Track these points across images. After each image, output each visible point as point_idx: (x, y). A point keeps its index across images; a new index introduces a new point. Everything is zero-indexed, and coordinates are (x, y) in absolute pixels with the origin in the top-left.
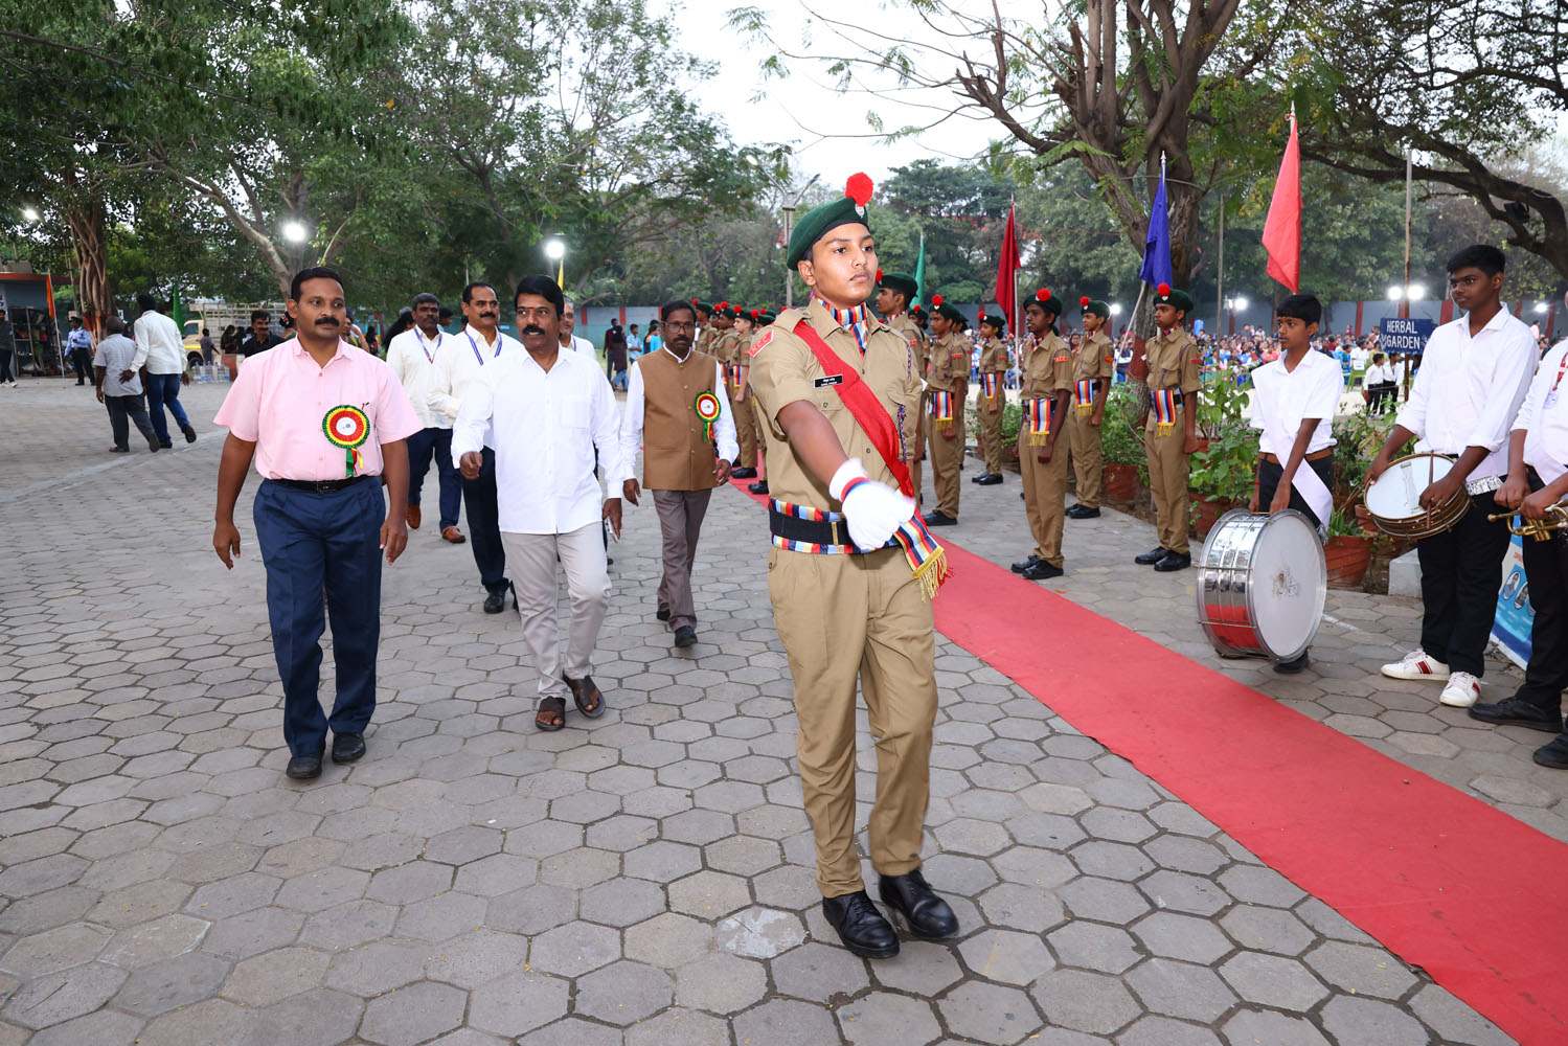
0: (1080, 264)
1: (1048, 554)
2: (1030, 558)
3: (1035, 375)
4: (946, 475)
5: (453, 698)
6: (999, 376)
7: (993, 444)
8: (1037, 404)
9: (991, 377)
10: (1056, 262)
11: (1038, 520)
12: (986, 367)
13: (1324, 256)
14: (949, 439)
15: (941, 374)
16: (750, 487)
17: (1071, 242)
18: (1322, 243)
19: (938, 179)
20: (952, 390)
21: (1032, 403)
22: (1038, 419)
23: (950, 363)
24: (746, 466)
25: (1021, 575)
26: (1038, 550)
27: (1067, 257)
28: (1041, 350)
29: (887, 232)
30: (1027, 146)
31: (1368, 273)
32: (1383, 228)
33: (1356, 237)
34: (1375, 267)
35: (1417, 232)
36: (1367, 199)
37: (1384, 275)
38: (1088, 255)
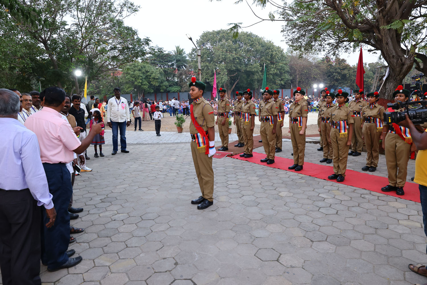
0: (210, 80)
17: (206, 74)
19: (164, 56)
27: (206, 79)
29: (153, 72)
31: (279, 82)
32: (282, 71)
33: (276, 73)
34: (280, 81)
35: (288, 72)
36: (278, 63)
37: (283, 83)
38: (212, 78)
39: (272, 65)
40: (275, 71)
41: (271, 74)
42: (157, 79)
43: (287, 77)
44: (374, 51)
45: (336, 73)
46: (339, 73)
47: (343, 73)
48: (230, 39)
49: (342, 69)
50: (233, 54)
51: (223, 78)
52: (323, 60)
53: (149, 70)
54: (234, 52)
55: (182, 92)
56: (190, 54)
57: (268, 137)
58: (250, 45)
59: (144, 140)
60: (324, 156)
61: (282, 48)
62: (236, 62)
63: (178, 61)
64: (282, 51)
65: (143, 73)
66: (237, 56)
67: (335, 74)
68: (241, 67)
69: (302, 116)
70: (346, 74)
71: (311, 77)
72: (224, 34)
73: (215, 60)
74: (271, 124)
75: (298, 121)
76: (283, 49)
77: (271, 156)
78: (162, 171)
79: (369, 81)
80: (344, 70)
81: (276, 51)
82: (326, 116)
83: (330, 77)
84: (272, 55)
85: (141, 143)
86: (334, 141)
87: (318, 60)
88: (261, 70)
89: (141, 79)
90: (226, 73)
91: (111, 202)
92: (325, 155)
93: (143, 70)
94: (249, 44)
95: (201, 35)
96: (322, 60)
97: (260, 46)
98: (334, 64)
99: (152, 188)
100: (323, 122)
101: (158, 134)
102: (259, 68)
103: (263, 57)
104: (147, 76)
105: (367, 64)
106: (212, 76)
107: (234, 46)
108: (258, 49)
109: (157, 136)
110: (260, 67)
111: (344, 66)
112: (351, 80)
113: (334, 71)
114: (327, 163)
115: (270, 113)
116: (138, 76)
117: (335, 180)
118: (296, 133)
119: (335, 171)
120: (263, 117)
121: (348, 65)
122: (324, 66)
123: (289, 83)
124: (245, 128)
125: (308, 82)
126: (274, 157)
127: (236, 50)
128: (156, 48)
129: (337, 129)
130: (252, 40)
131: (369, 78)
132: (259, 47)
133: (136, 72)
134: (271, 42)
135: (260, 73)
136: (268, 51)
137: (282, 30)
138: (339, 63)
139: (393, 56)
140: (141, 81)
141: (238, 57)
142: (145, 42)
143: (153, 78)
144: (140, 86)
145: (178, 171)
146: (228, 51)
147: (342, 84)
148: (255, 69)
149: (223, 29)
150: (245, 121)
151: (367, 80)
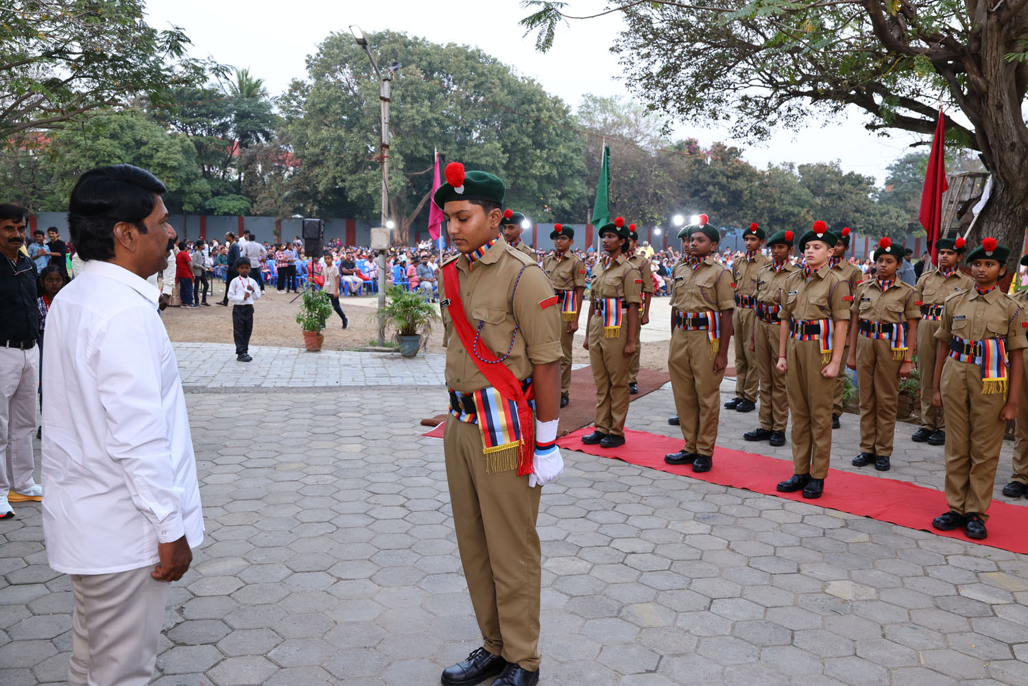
10: (324, 181)
13: (528, 188)
18: (526, 178)
19: (199, 99)
27: (334, 178)
29: (160, 144)
31: (556, 202)
32: (566, 169)
33: (549, 175)
34: (560, 198)
35: (581, 174)
36: (554, 147)
37: (566, 205)
38: (354, 177)
39: (538, 151)
40: (547, 167)
41: (535, 177)
42: (173, 169)
43: (579, 189)
44: (881, 130)
45: (714, 185)
46: (723, 187)
47: (733, 188)
48: (413, 61)
49: (731, 177)
50: (423, 110)
52: (679, 147)
53: (145, 139)
54: (427, 102)
55: (256, 215)
56: (284, 98)
57: (698, 382)
58: (476, 86)
59: (201, 373)
60: (862, 445)
61: (566, 102)
62: (430, 135)
63: (242, 116)
64: (566, 112)
65: (127, 146)
66: (434, 115)
67: (711, 188)
68: (444, 150)
69: (832, 316)
70: (741, 192)
71: (647, 194)
72: (396, 46)
73: (366, 122)
74: (711, 338)
75: (818, 332)
76: (569, 106)
77: (704, 443)
78: (337, 496)
79: (802, 215)
80: (736, 179)
81: (548, 110)
82: (878, 316)
83: (699, 195)
84: (538, 120)
85: (196, 388)
86: (955, 403)
87: (665, 145)
88: (504, 162)
90: (401, 166)
91: (215, 644)
92: (866, 442)
93: (127, 138)
94: (471, 83)
95: (323, 41)
96: (676, 148)
97: (506, 91)
98: (709, 159)
99: (348, 575)
100: (868, 336)
101: (242, 354)
102: (501, 155)
103: (513, 126)
105: (796, 166)
106: (354, 173)
107: (426, 86)
108: (498, 99)
109: (239, 359)
110: (503, 153)
111: (737, 168)
112: (755, 207)
113: (708, 179)
114: (878, 468)
115: (711, 303)
116: (109, 156)
117: (960, 534)
118: (812, 371)
119: (953, 502)
120: (686, 315)
121: (746, 167)
122: (682, 165)
123: (585, 208)
124: (603, 347)
125: (639, 205)
126: (713, 446)
127: (431, 96)
128: (207, 67)
129: (972, 365)
130: (480, 70)
131: (803, 207)
132: (501, 95)
133: (102, 141)
134: (535, 83)
135: (503, 172)
136: (526, 106)
137: (614, 45)
138: (722, 159)
139: (1013, 145)
141: (437, 120)
142: (167, 42)
143: (159, 164)
145: (402, 501)
146: (409, 99)
147: (729, 218)
148: (488, 158)
149: (392, 30)
150: (607, 324)
151: (796, 211)
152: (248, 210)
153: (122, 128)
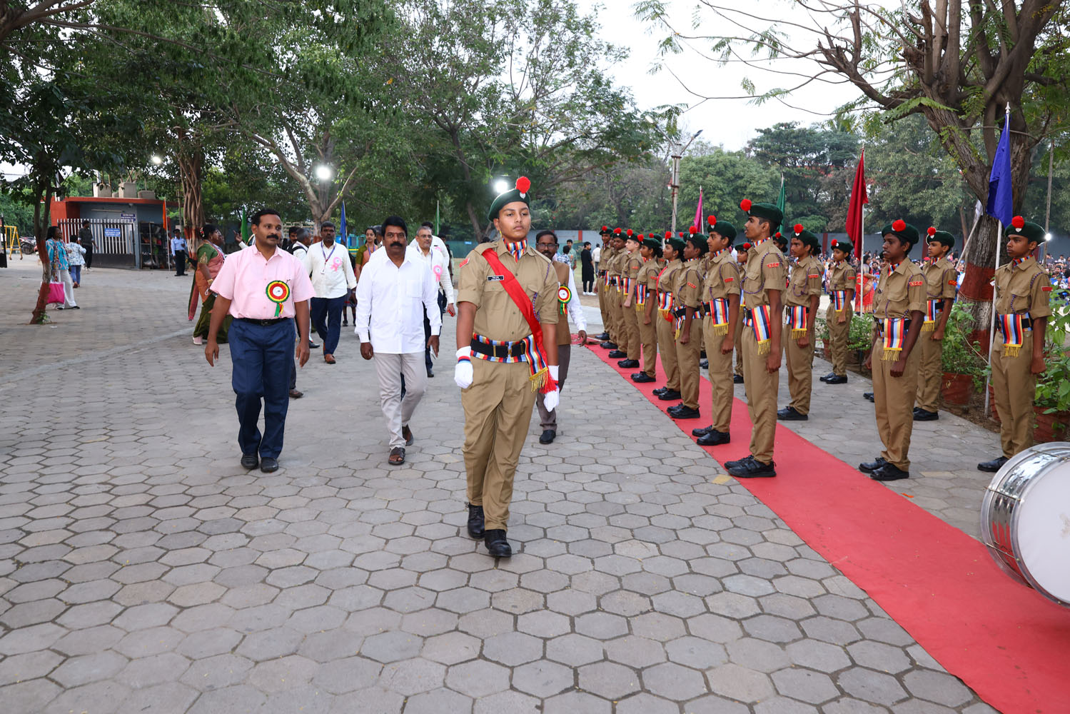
0: (908, 203)
1: (894, 458)
2: (877, 460)
3: (890, 297)
4: (799, 377)
5: (351, 566)
6: (848, 293)
7: (840, 350)
8: (891, 323)
9: (841, 294)
10: (888, 201)
11: (887, 426)
12: (836, 285)
14: (802, 347)
15: (798, 291)
16: (632, 376)
17: (901, 186)
19: (795, 138)
20: (808, 305)
21: (886, 322)
22: (891, 336)
23: (807, 282)
24: (630, 358)
25: (868, 475)
26: (886, 453)
27: (897, 198)
28: (896, 274)
29: (753, 178)
30: (876, 104)
38: (915, 196)
42: (762, 195)
51: (947, 196)
53: (742, 174)
63: (833, 147)
65: (729, 181)
89: (720, 196)
93: (729, 174)
104: (736, 189)
106: (915, 193)
116: (714, 189)
133: (710, 177)
140: (718, 201)
143: (750, 194)
144: (716, 213)
152: (824, 228)
153: (726, 167)
